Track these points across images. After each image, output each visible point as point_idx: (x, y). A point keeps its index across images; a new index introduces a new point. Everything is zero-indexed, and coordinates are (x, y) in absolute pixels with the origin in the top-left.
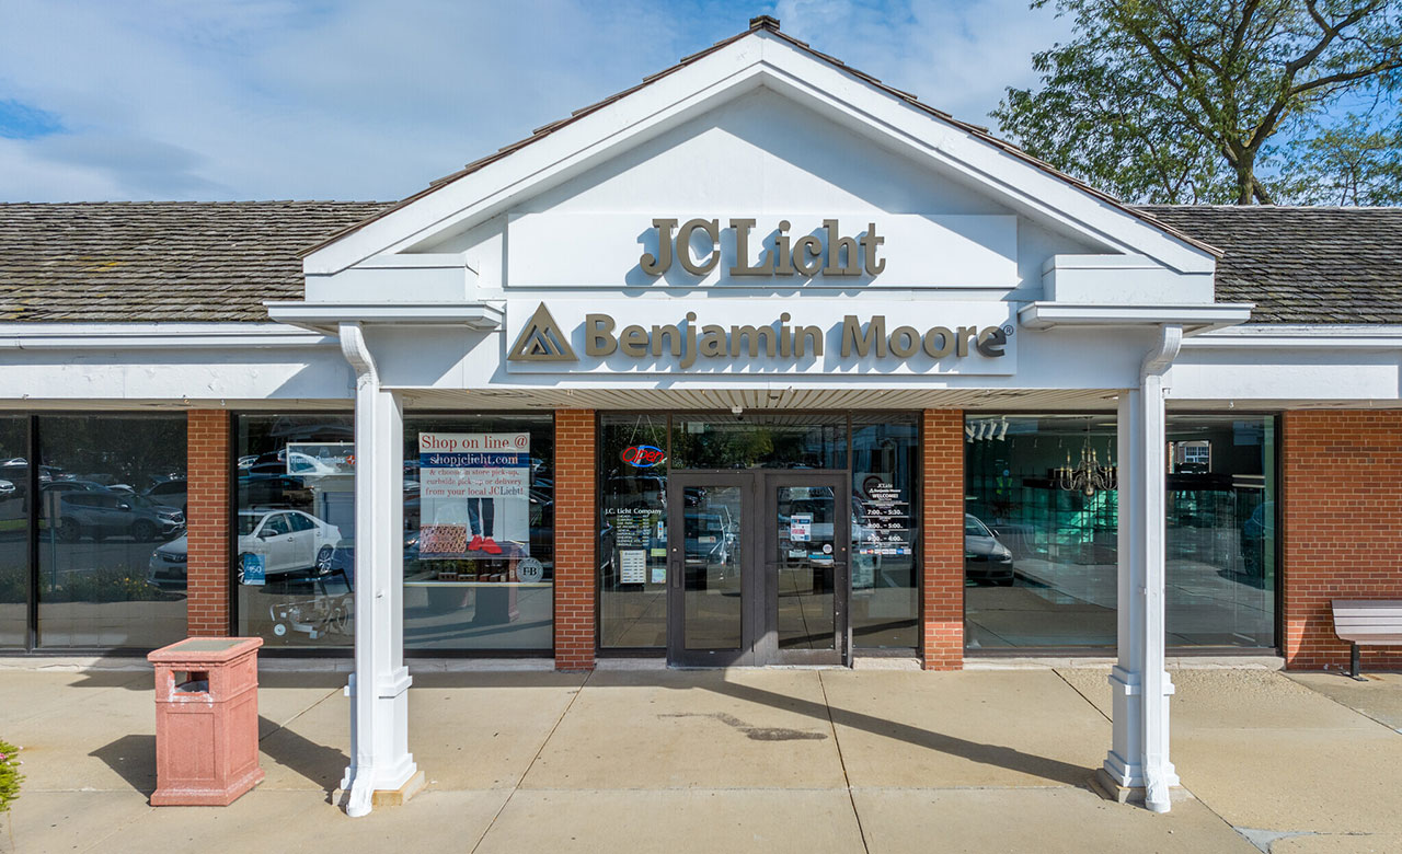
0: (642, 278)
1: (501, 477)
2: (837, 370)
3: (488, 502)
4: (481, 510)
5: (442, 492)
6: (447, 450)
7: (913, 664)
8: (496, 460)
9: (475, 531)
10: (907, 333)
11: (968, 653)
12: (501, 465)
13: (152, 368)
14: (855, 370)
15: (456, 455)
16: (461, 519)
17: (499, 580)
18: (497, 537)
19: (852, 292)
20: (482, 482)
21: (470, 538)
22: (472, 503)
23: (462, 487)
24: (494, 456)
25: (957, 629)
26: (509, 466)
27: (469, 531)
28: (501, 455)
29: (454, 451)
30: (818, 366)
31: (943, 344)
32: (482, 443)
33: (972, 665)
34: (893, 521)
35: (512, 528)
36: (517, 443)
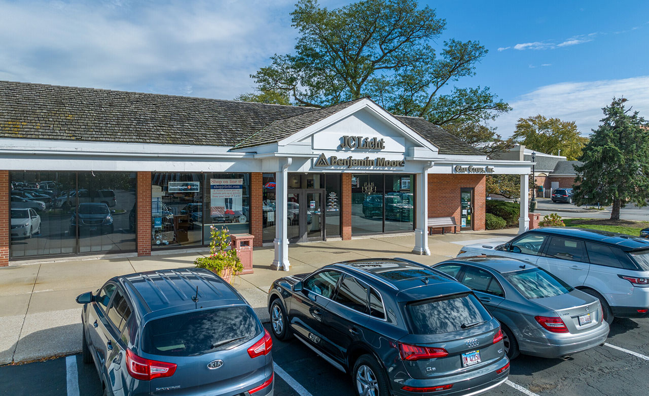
0: (340, 148)
1: (235, 192)
2: (375, 169)
3: (231, 199)
4: (229, 202)
5: (217, 197)
6: (219, 184)
7: (340, 239)
8: (233, 187)
9: (227, 207)
10: (389, 162)
11: (352, 236)
12: (235, 188)
13: (192, 163)
14: (378, 169)
15: (221, 185)
16: (223, 204)
17: (232, 222)
18: (233, 210)
19: (377, 152)
20: (229, 194)
21: (225, 210)
22: (226, 200)
23: (223, 195)
24: (232, 185)
25: (350, 228)
26: (236, 188)
27: (225, 208)
28: (235, 185)
29: (221, 184)
30: (372, 168)
31: (394, 163)
32: (229, 182)
33: (353, 238)
34: (335, 202)
35: (237, 207)
36: (239, 182)
